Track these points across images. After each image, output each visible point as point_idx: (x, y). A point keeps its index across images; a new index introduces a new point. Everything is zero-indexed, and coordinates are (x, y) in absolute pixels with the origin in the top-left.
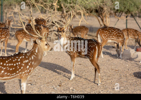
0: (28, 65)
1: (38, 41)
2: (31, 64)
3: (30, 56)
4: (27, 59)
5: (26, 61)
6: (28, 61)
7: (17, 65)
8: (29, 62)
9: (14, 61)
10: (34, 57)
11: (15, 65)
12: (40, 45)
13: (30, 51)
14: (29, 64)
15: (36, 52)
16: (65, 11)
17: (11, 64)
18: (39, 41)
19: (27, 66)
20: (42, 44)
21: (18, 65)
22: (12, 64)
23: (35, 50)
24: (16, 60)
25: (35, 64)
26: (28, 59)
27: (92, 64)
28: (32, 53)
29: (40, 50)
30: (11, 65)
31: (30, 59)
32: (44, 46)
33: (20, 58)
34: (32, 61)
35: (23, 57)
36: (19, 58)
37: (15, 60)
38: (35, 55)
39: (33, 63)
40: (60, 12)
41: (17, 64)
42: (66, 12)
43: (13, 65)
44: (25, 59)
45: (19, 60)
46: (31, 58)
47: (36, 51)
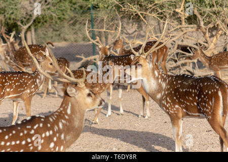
0: (52, 141)
1: (71, 91)
2: (59, 138)
3: (56, 122)
4: (49, 129)
5: (47, 134)
6: (51, 132)
7: (27, 143)
8: (54, 134)
9: (21, 134)
10: (63, 125)
11: (24, 143)
12: (76, 97)
13: (57, 112)
14: (55, 139)
15: (66, 114)
16: (202, 23)
17: (16, 141)
18: (74, 90)
19: (50, 144)
20: (80, 94)
21: (30, 143)
22: (18, 142)
23: (65, 110)
24: (26, 132)
25: (68, 138)
26: (52, 128)
28: (60, 115)
30: (16, 144)
31: (56, 128)
32: (85, 99)
33: (35, 127)
34: (60, 132)
35: (41, 125)
36: (32, 128)
37: (23, 132)
38: (65, 119)
39: (63, 136)
40: (192, 26)
41: (29, 140)
42: (205, 24)
43: (20, 143)
44: (46, 129)
45: (33, 132)
46: (58, 126)
47: (69, 111)
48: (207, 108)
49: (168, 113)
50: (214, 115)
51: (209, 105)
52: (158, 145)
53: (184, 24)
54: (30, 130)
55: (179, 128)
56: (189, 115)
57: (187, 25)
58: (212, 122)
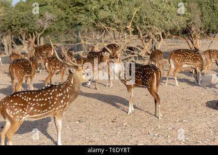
0: (62, 99)
1: (73, 71)
2: (66, 97)
3: (65, 88)
4: (60, 92)
5: (60, 95)
6: (62, 94)
7: (48, 100)
8: (64, 95)
9: (45, 95)
10: (69, 90)
11: (46, 100)
12: (76, 74)
13: (65, 82)
14: (64, 98)
15: (71, 84)
16: (141, 34)
17: (41, 99)
18: (75, 70)
19: (61, 101)
20: (78, 73)
21: (49, 100)
22: (43, 99)
23: (70, 81)
24: (47, 94)
25: (71, 97)
26: (62, 92)
27: (151, 94)
28: (67, 84)
29: (76, 80)
30: (41, 100)
31: (65, 92)
32: (81, 76)
33: (53, 91)
34: (67, 94)
35: (56, 90)
36: (51, 92)
37: (46, 94)
38: (70, 87)
39: (68, 96)
40: (135, 36)
41: (49, 98)
42: (143, 35)
43: (44, 100)
44: (59, 92)
45: (51, 93)
46: (66, 91)
47: (72, 82)
48: (148, 82)
49: (125, 84)
50: (151, 86)
51: (149, 80)
52: (118, 102)
53: (131, 35)
54: (50, 92)
55: (131, 93)
56: (137, 86)
57: (133, 36)
58: (151, 90)
